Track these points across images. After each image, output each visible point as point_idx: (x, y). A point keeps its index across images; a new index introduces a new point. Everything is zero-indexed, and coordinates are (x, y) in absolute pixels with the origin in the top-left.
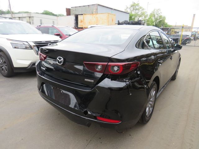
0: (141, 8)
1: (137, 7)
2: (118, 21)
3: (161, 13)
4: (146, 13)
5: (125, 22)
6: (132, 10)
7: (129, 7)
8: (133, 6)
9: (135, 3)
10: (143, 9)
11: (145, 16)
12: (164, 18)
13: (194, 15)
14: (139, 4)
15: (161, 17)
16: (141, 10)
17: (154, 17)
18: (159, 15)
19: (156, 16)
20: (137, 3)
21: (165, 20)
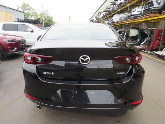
0: (31, 8)
1: (28, 8)
2: (18, 19)
3: (49, 14)
4: (37, 13)
5: (24, 20)
6: (24, 9)
7: (20, 7)
8: (24, 6)
9: (26, 3)
10: (34, 10)
11: (36, 15)
12: (52, 17)
13: (70, 17)
14: (29, 5)
15: (49, 17)
16: (32, 10)
17: (44, 16)
18: (47, 15)
19: (45, 16)
20: (27, 4)
21: (53, 19)
